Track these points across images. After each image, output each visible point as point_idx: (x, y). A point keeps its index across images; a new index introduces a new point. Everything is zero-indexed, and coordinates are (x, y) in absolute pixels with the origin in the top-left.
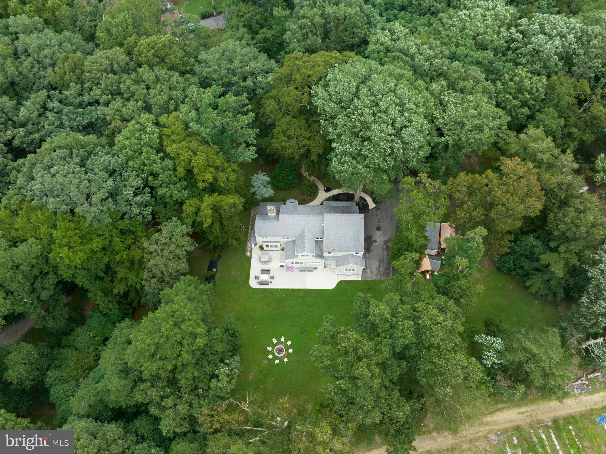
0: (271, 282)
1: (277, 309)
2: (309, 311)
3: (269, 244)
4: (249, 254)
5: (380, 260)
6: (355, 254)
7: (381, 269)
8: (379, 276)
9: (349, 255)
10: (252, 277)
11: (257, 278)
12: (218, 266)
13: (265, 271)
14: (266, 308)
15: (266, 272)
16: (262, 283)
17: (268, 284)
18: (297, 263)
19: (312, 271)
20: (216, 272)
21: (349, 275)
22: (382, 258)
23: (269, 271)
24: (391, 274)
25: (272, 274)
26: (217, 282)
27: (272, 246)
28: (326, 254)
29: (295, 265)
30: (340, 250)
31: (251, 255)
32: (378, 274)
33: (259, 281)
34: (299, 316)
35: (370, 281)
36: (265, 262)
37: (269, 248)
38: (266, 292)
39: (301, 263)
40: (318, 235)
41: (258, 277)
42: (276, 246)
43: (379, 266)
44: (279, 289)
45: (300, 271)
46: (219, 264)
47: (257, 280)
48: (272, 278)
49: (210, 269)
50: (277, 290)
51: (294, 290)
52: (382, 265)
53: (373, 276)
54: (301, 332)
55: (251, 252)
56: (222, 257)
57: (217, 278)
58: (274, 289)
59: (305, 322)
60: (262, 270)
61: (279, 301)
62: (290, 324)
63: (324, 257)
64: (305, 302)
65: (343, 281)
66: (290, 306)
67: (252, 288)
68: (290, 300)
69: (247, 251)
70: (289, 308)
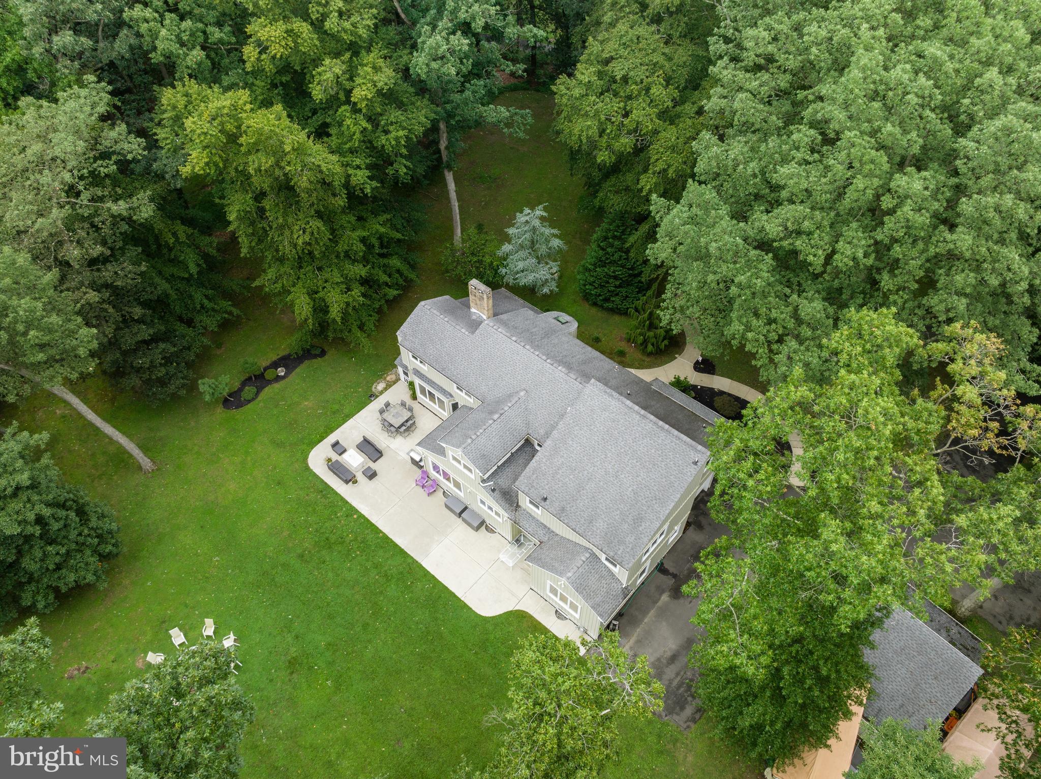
0: (356, 483)
1: (301, 556)
2: (365, 626)
3: (426, 386)
4: (381, 386)
6: (603, 557)
10: (332, 439)
11: (338, 448)
12: (297, 370)
13: (369, 448)
14: (286, 533)
15: (369, 450)
16: (337, 468)
17: (346, 482)
19: (475, 529)
20: (278, 378)
21: (559, 614)
23: (381, 454)
24: (689, 711)
25: (378, 465)
26: (260, 398)
29: (442, 481)
31: (381, 393)
34: (330, 617)
38: (324, 496)
41: (343, 450)
43: (673, 658)
44: (357, 511)
45: (447, 506)
46: (302, 367)
47: (335, 457)
48: (370, 475)
49: (275, 365)
50: (352, 511)
51: (386, 543)
55: (389, 386)
56: (326, 357)
57: (268, 392)
58: (347, 502)
59: (330, 644)
60: (366, 441)
61: (327, 539)
62: (291, 620)
63: (518, 506)
64: (381, 592)
65: (531, 617)
66: (338, 575)
67: (307, 464)
68: (354, 558)
69: (385, 379)
70: (330, 575)
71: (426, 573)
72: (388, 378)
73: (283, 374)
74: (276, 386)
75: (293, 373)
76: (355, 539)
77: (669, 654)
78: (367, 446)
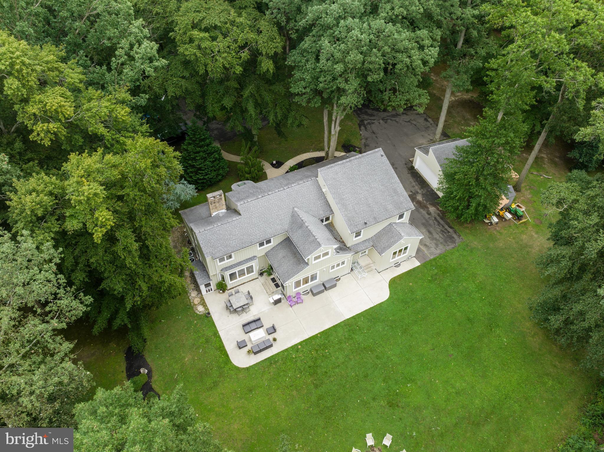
0: (275, 340)
1: (316, 387)
2: (378, 357)
3: (236, 270)
4: (201, 309)
5: (424, 225)
6: (398, 221)
7: (436, 236)
8: (441, 246)
9: (391, 225)
10: (230, 347)
11: (241, 345)
12: (149, 360)
14: (294, 393)
15: (253, 326)
16: (258, 350)
17: (271, 346)
18: (306, 281)
19: (335, 286)
20: (150, 375)
21: (397, 265)
22: (424, 221)
23: (259, 319)
24: (455, 236)
25: (267, 324)
26: (161, 392)
27: (242, 273)
28: (351, 240)
29: (303, 287)
30: (377, 221)
31: (207, 309)
32: (437, 245)
33: (249, 347)
34: (366, 376)
35: (434, 259)
36: (244, 308)
37: (239, 280)
38: (276, 362)
39: (314, 278)
40: (321, 212)
41: (244, 341)
42: (250, 270)
43: (430, 232)
44: (296, 345)
46: (148, 356)
47: (246, 349)
48: (273, 330)
49: (133, 373)
50: (294, 348)
51: (326, 334)
52: (431, 229)
53: (433, 249)
54: (391, 405)
55: (204, 304)
56: (148, 338)
57: (156, 385)
58: (287, 350)
59: (384, 381)
60: (244, 326)
61: (310, 367)
62: (361, 401)
63: (348, 248)
64: (359, 344)
65: (395, 278)
66: (339, 366)
67: (243, 368)
68: (330, 354)
69: (195, 305)
70: (337, 370)
71: (353, 317)
72: (196, 303)
73: (146, 371)
74: (156, 377)
75: (150, 364)
76: (317, 351)
77: (427, 233)
78: (248, 327)
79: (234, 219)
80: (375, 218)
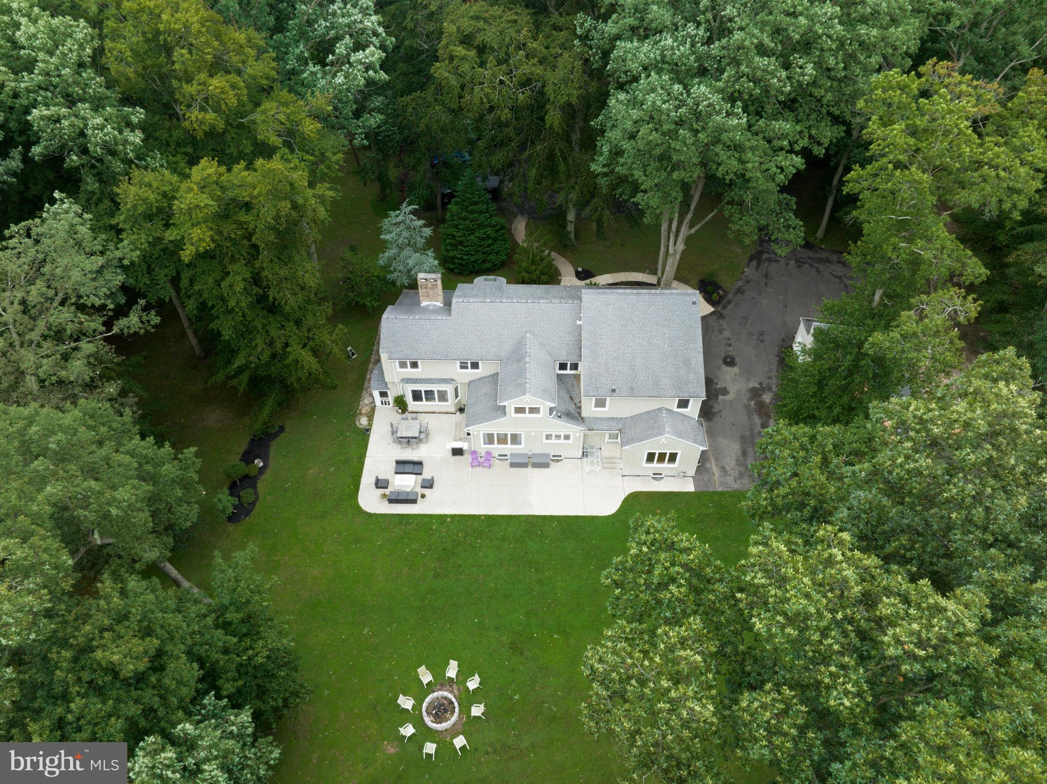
0: (423, 496)
1: (436, 576)
2: (540, 582)
3: (422, 389)
4: (364, 421)
5: (743, 439)
6: (676, 409)
7: (750, 462)
8: (746, 480)
9: (660, 409)
10: (367, 480)
11: (380, 484)
12: (272, 453)
14: (405, 570)
15: (409, 468)
16: (395, 500)
17: (414, 501)
18: (502, 439)
19: (546, 465)
20: (262, 470)
21: (657, 476)
22: (748, 434)
23: (420, 463)
25: (427, 474)
26: (261, 496)
27: (429, 395)
28: (589, 409)
29: (497, 448)
30: (633, 393)
31: (370, 425)
32: (741, 475)
33: (387, 491)
34: (507, 596)
35: (722, 494)
36: (408, 441)
37: (423, 405)
38: (409, 524)
39: (515, 439)
40: (564, 353)
41: (387, 482)
42: (443, 396)
43: (744, 453)
44: (446, 516)
45: (513, 465)
46: (275, 449)
47: (382, 491)
48: (428, 484)
49: (247, 458)
50: (442, 518)
51: (492, 520)
52: (750, 450)
53: (730, 480)
54: (514, 647)
55: (371, 417)
56: (287, 429)
57: (262, 485)
58: (431, 515)
59: (527, 614)
60: (398, 462)
61: (444, 550)
62: (480, 621)
63: (582, 418)
64: (527, 553)
65: (641, 492)
66: (481, 566)
67: (366, 512)
68: (480, 546)
69: (361, 414)
70: (475, 570)
71: (544, 518)
72: (364, 411)
73: (262, 464)
74: (266, 476)
75: (271, 458)
76: (467, 534)
77: (739, 453)
78: (405, 466)
79: (440, 317)
80: (632, 389)
